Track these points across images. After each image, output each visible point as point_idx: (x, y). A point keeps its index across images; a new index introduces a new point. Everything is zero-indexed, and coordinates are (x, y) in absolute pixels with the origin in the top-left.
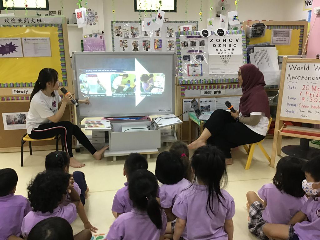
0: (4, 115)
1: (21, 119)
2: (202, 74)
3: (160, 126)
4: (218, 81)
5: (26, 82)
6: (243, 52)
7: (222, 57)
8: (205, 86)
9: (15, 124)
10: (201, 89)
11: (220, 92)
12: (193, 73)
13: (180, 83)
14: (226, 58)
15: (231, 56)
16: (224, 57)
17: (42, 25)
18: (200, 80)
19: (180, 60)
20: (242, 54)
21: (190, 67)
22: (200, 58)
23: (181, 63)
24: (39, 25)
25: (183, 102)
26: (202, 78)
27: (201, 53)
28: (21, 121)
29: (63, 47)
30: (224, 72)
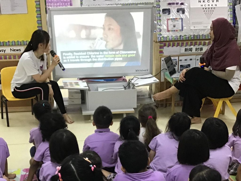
2: (182, 30)
3: (136, 85)
4: (200, 37)
5: (4, 41)
6: (228, 3)
7: (204, 9)
8: (185, 42)
10: (181, 46)
11: (201, 49)
12: (172, 28)
13: (159, 40)
14: (209, 11)
15: (214, 8)
16: (207, 10)
18: (181, 36)
19: (159, 13)
20: (227, 6)
21: (170, 22)
22: (181, 11)
23: (160, 17)
25: (162, 60)
26: (183, 34)
27: (182, 6)
30: (207, 27)
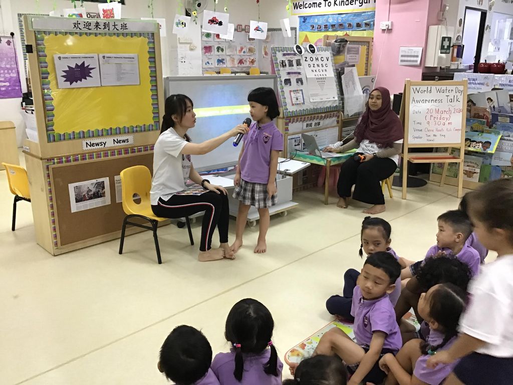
0: (71, 187)
1: (98, 190)
2: (304, 103)
5: (103, 127)
6: (334, 73)
7: (318, 80)
8: (306, 117)
9: (88, 200)
10: (303, 122)
11: (319, 124)
12: (296, 102)
13: (286, 116)
14: (321, 82)
15: (325, 78)
16: (320, 80)
17: (127, 34)
18: (303, 110)
19: (282, 85)
21: (292, 94)
22: (299, 81)
23: (283, 88)
24: (123, 34)
26: (304, 107)
27: (300, 75)
28: (98, 193)
29: (154, 69)
